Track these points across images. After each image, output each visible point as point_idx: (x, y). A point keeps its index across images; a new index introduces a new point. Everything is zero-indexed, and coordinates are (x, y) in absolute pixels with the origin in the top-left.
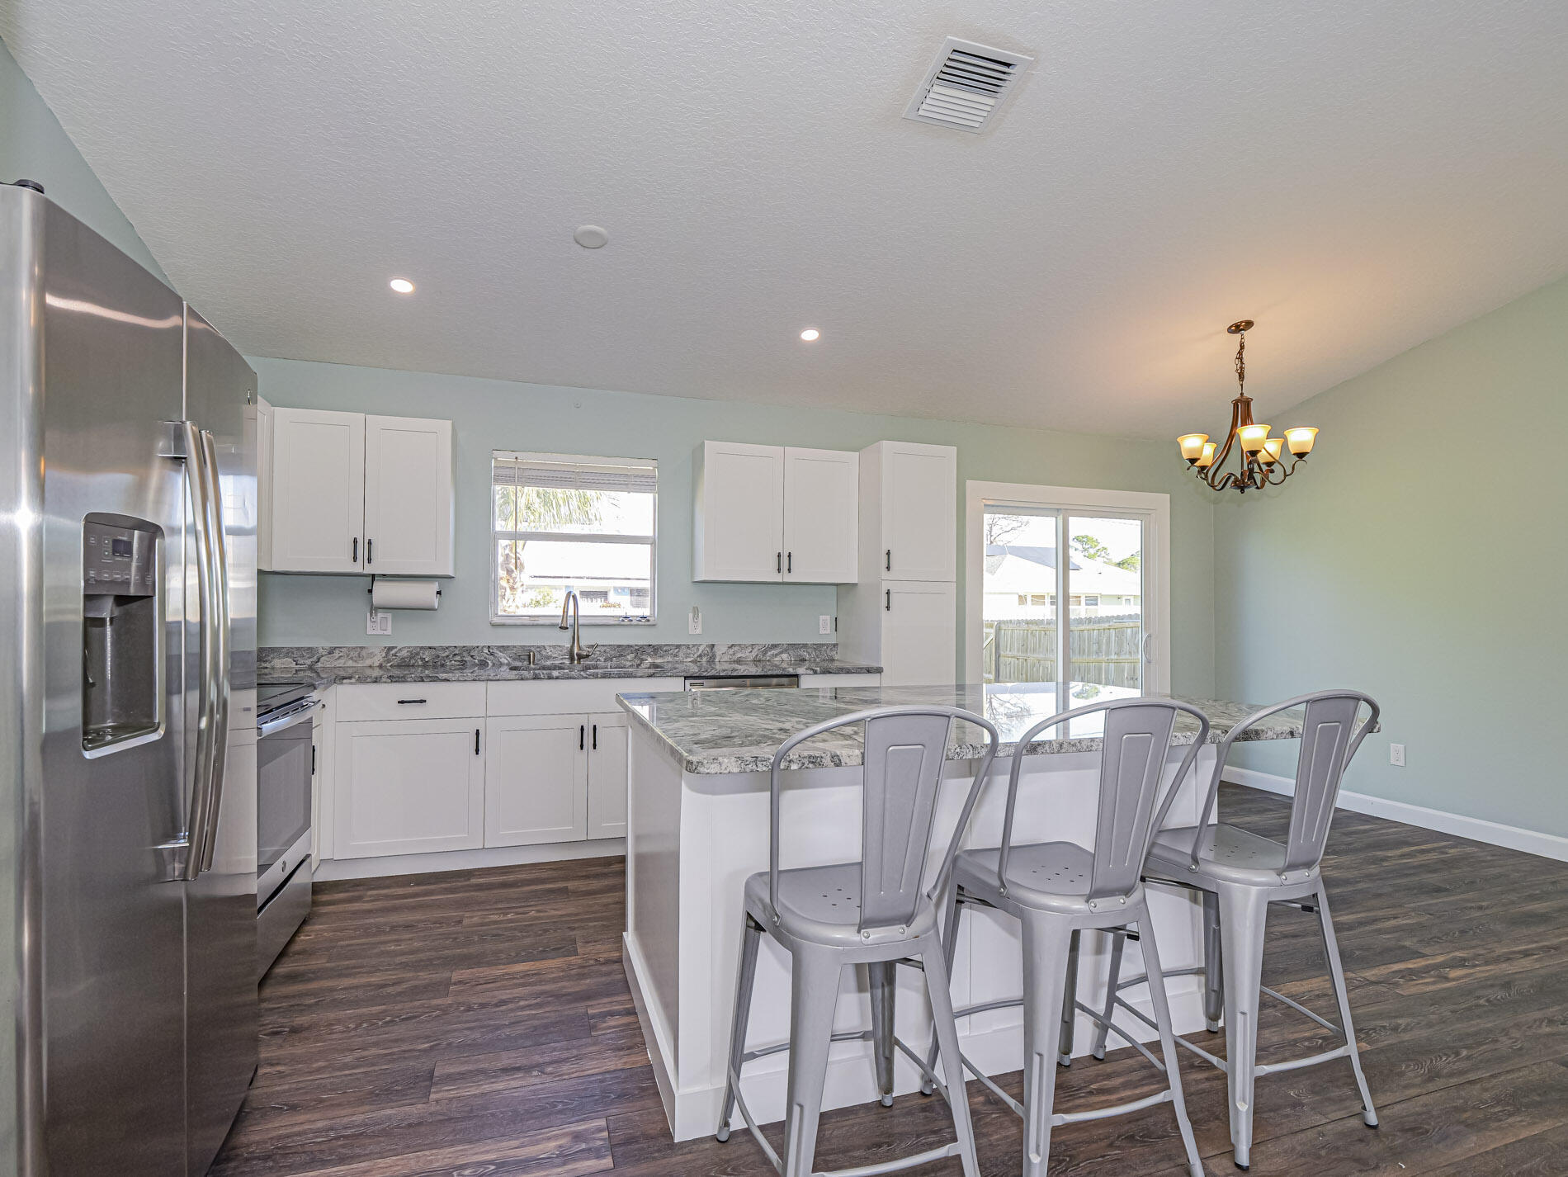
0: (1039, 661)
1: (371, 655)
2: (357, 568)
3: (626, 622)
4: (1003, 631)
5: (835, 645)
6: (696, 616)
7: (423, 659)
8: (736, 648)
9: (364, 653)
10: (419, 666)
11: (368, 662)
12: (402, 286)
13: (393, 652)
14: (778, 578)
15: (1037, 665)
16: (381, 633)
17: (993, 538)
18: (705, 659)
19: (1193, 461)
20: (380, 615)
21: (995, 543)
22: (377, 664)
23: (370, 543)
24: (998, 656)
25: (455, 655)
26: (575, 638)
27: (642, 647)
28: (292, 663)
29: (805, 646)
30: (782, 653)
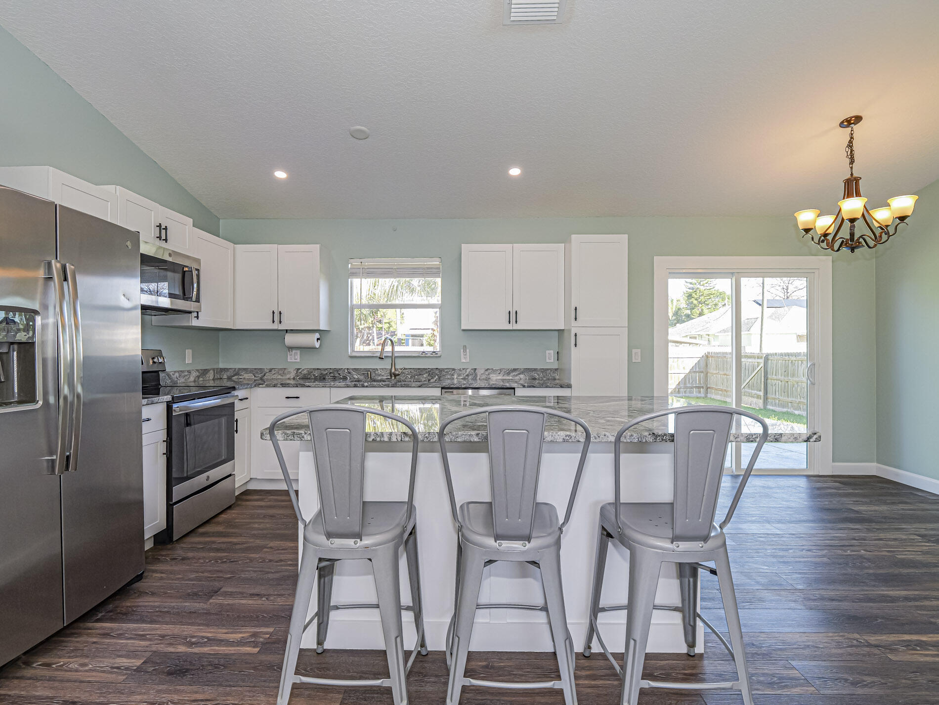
0: (797, 382)
1: (289, 373)
2: (275, 326)
3: (423, 355)
4: (770, 361)
5: (556, 370)
6: (465, 351)
7: (314, 375)
8: (490, 371)
9: (286, 372)
10: (312, 379)
11: (288, 376)
12: (281, 175)
13: (300, 371)
14: (510, 327)
15: (796, 386)
16: (295, 361)
17: (788, 294)
18: (470, 377)
19: (807, 231)
20: (294, 351)
21: (790, 298)
22: (292, 377)
23: (280, 313)
24: (766, 378)
25: (331, 373)
26: (393, 364)
27: (432, 369)
28: (252, 376)
29: (535, 370)
30: (520, 374)
